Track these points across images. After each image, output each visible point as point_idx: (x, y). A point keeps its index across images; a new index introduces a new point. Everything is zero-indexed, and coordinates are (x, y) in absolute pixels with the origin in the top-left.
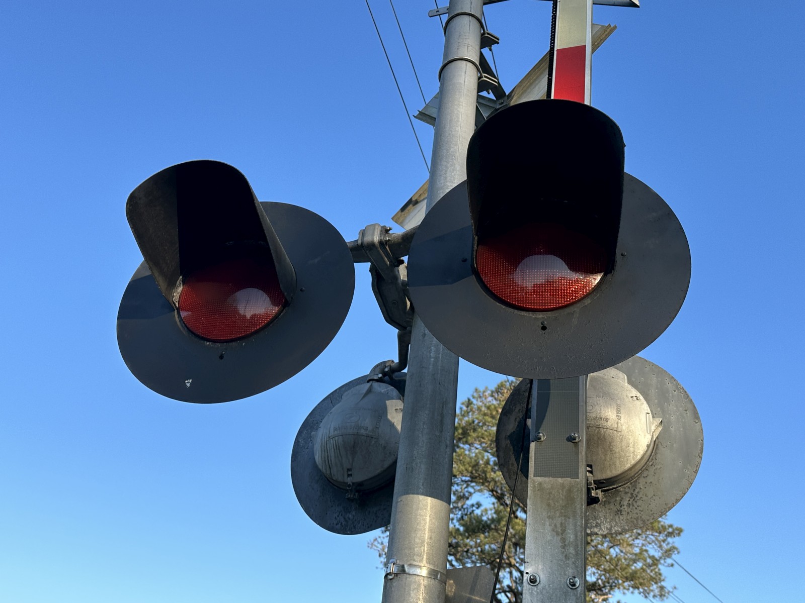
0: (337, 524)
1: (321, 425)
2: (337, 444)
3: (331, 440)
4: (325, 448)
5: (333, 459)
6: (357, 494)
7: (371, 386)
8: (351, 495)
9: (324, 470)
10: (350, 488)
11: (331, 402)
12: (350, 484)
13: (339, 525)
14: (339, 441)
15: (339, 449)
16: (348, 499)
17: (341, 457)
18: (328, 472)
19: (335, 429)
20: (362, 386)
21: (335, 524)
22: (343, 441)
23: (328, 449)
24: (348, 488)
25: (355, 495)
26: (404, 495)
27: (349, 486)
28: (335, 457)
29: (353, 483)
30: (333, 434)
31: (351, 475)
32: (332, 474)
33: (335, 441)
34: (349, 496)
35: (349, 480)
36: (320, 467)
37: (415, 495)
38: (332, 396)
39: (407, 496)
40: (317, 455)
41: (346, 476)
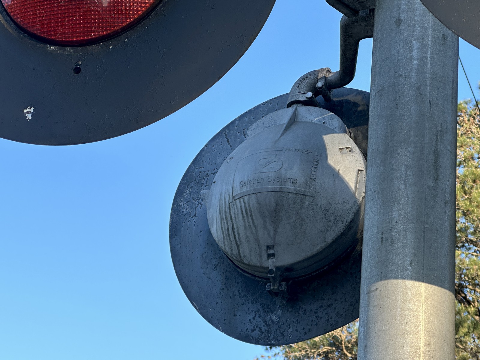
0: (253, 331)
1: (217, 178)
2: (247, 207)
3: (237, 201)
4: (228, 215)
5: (242, 231)
6: (284, 284)
7: (295, 114)
8: (274, 286)
9: (227, 249)
10: (273, 275)
11: (228, 141)
12: (272, 270)
13: (257, 332)
14: (250, 201)
15: (251, 215)
16: (270, 292)
17: (256, 228)
18: (235, 251)
19: (243, 184)
20: (280, 112)
21: (250, 330)
22: (258, 202)
23: (233, 216)
24: (269, 275)
25: (280, 285)
26: (381, 280)
27: (271, 272)
28: (245, 228)
29: (277, 268)
30: (239, 192)
31: (273, 255)
32: (242, 255)
33: (245, 203)
34: (272, 287)
35: (271, 264)
36: (221, 244)
37: (399, 281)
38: (227, 131)
39: (386, 282)
40: (215, 226)
41: (265, 257)
